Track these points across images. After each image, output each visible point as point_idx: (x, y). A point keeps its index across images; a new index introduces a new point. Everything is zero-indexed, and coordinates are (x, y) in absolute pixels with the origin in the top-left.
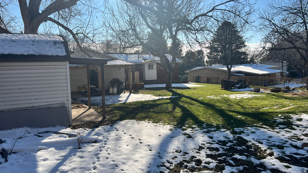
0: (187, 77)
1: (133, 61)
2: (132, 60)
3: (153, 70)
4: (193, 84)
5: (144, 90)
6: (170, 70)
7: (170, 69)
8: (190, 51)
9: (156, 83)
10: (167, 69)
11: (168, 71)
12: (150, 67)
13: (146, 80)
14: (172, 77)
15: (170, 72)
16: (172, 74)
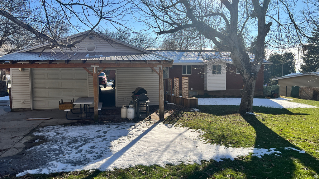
0: (278, 88)
1: (190, 60)
2: (187, 59)
3: (219, 75)
4: (290, 101)
5: (194, 112)
6: (251, 75)
7: (250, 72)
8: (275, 53)
9: (224, 96)
10: (245, 73)
11: (246, 77)
12: (216, 70)
13: (208, 90)
14: (254, 88)
15: (249, 79)
16: (254, 82)
